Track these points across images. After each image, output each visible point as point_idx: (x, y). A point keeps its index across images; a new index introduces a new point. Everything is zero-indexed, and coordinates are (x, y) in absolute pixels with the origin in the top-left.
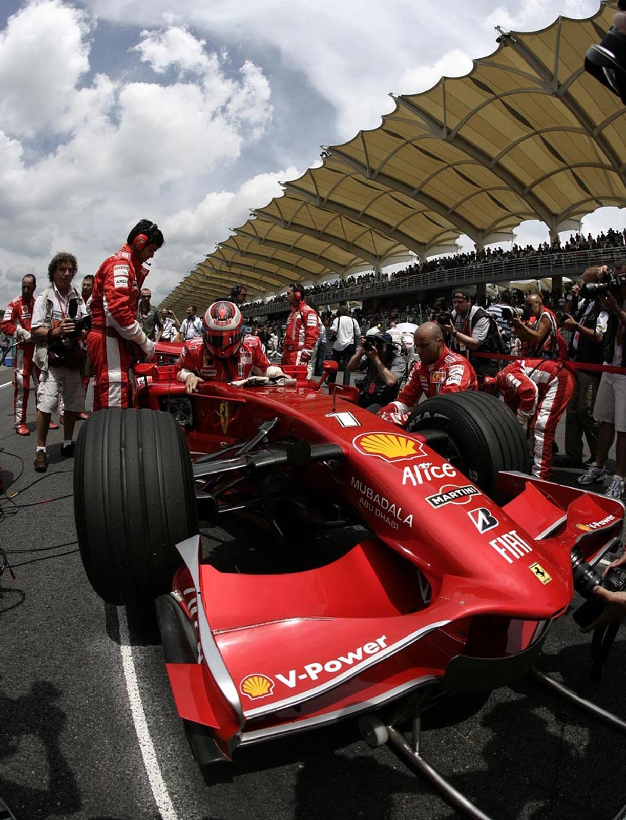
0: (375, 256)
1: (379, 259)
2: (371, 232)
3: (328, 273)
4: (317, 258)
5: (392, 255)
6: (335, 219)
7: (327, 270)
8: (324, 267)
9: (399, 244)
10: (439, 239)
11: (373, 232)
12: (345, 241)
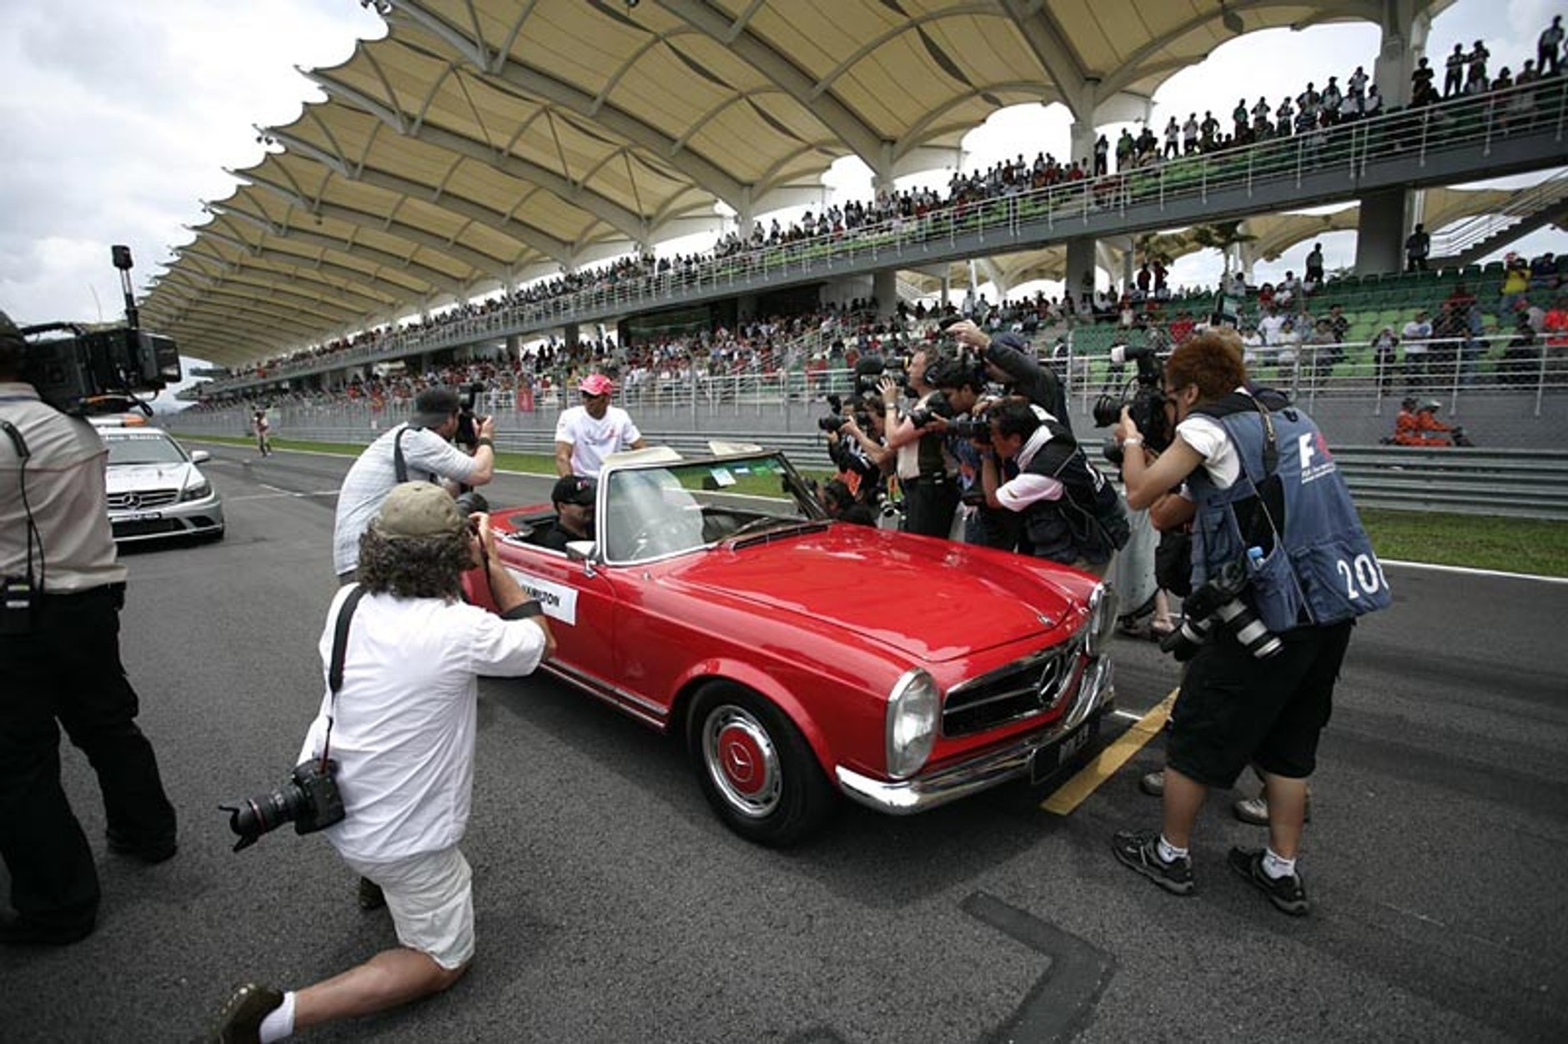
0: (637, 216)
1: (648, 223)
2: (626, 156)
3: (534, 261)
4: (505, 220)
5: (676, 215)
6: (533, 118)
7: (533, 253)
8: (523, 246)
9: (691, 187)
10: (785, 170)
11: (629, 155)
12: (565, 178)
